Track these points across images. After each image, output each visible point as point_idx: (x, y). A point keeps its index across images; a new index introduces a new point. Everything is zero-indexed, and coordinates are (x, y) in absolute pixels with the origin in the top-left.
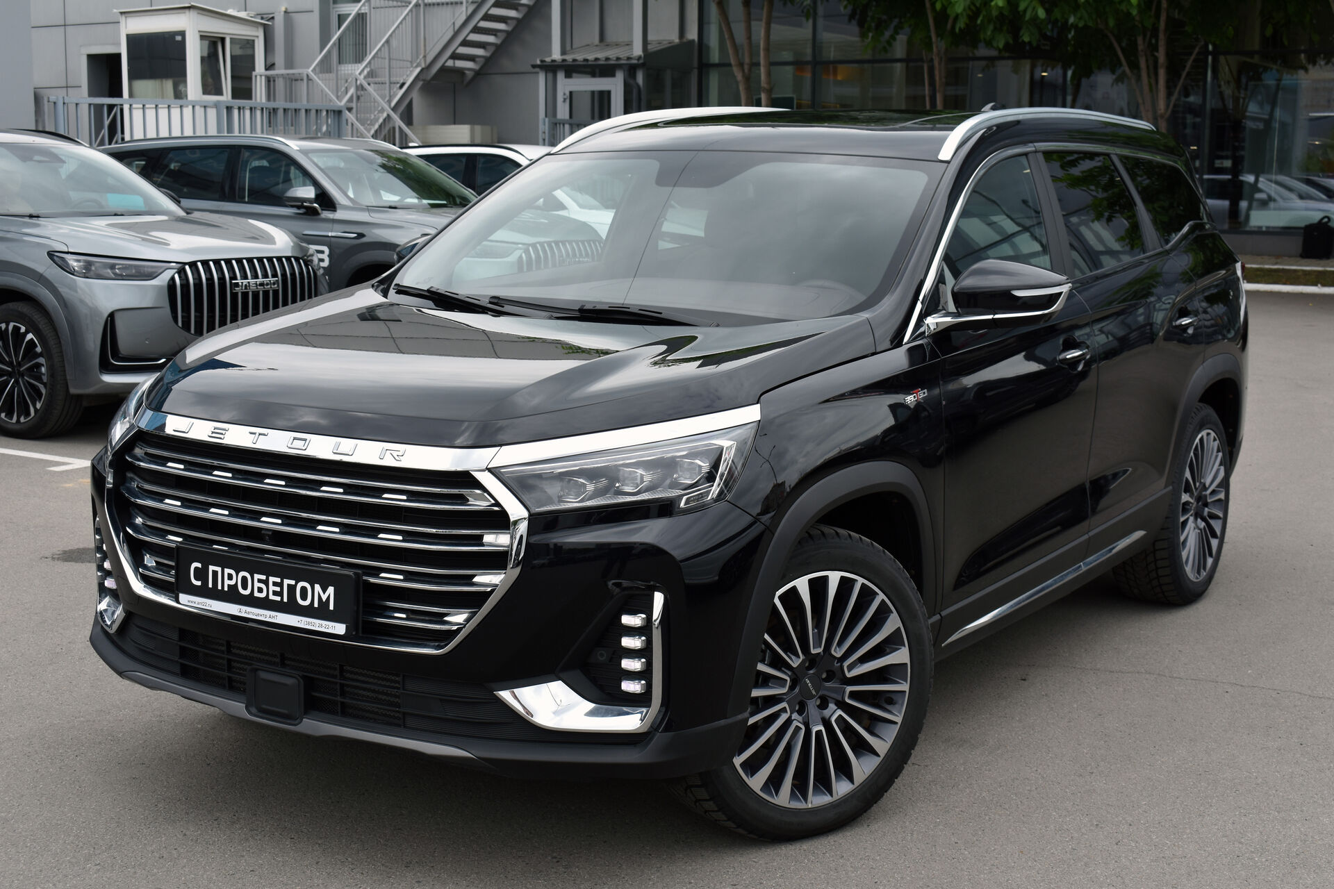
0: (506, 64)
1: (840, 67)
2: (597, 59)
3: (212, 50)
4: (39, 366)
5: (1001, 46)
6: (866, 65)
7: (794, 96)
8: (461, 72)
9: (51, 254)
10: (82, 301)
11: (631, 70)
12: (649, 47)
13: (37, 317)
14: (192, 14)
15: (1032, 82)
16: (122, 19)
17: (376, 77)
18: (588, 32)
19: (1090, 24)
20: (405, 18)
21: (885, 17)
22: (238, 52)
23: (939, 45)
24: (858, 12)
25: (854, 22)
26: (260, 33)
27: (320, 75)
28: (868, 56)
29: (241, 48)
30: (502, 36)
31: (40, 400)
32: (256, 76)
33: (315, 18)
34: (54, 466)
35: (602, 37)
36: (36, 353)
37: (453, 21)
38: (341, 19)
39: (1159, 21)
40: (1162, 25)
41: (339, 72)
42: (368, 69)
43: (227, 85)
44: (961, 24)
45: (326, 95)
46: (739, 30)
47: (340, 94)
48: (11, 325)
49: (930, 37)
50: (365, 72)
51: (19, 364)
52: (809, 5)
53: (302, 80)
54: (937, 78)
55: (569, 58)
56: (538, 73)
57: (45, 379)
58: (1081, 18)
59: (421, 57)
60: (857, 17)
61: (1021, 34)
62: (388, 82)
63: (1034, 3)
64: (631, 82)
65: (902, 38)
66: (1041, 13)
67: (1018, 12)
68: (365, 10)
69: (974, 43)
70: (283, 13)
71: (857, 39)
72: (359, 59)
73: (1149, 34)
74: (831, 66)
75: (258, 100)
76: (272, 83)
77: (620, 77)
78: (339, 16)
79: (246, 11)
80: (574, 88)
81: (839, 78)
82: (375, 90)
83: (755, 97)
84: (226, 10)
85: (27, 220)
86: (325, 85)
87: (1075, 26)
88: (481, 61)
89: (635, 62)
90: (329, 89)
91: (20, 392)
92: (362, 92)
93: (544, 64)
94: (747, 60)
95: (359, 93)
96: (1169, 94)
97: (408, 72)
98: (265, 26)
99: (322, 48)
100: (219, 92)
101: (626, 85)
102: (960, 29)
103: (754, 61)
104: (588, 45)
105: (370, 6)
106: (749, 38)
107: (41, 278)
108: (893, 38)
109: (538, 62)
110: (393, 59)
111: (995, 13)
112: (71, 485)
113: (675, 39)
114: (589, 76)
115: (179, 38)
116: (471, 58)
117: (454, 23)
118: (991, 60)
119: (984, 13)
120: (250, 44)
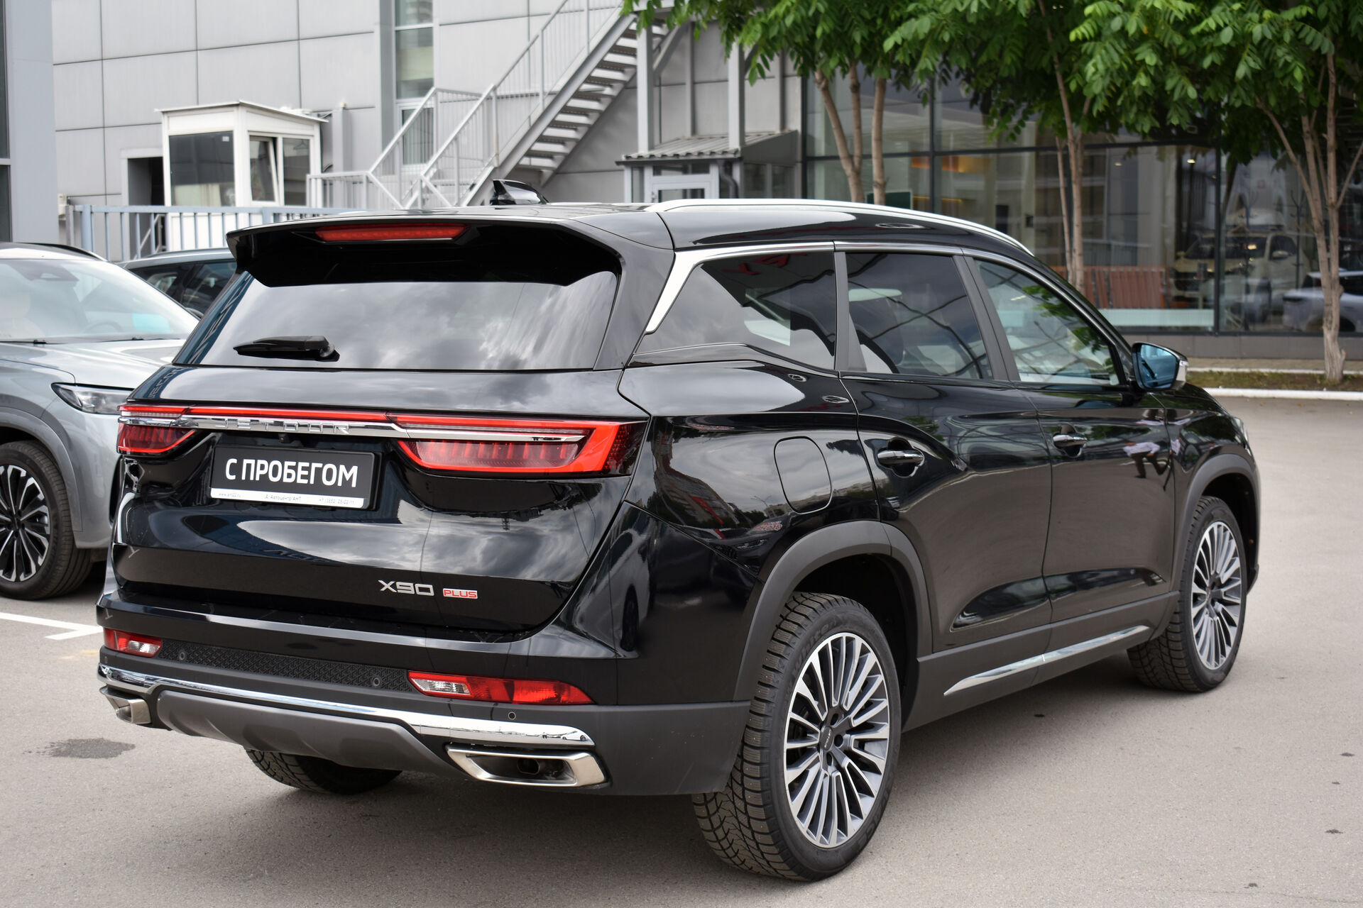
0: (588, 161)
1: (962, 157)
2: (688, 154)
3: (263, 152)
4: (41, 515)
5: (1146, 129)
6: (991, 156)
7: (911, 191)
8: (537, 171)
9: (55, 387)
10: (90, 440)
11: (727, 165)
12: (747, 140)
13: (39, 459)
14: (241, 112)
15: (1180, 172)
16: (164, 119)
17: (443, 178)
18: (677, 124)
19: (1249, 104)
20: (475, 113)
21: (1011, 101)
22: (292, 153)
23: (1074, 131)
24: (981, 95)
25: (977, 108)
26: (316, 132)
27: (382, 177)
28: (992, 145)
29: (294, 148)
30: (583, 130)
31: (42, 555)
32: (310, 179)
33: (376, 115)
34: (54, 633)
35: (694, 130)
36: (38, 500)
37: (528, 115)
38: (405, 114)
39: (1327, 100)
40: (1331, 103)
41: (403, 174)
42: (435, 170)
43: (279, 189)
44: (1099, 107)
45: (388, 199)
46: (847, 119)
47: (403, 197)
48: (11, 468)
49: (1064, 122)
50: (431, 173)
51: (19, 514)
52: (926, 89)
53: (361, 182)
54: (1073, 168)
55: (658, 153)
56: (622, 170)
57: (48, 530)
58: (1238, 97)
59: (494, 154)
60: (980, 102)
61: (1169, 115)
62: (456, 183)
63: (1183, 80)
64: (727, 178)
65: (1031, 124)
66: (1192, 93)
67: (1166, 92)
68: (431, 104)
69: (1115, 128)
70: (341, 110)
71: (981, 126)
72: (424, 158)
73: (1315, 113)
74: (951, 157)
75: (313, 206)
76: (328, 186)
77: (714, 172)
78: (403, 111)
79: (301, 107)
80: (662, 187)
81: (961, 170)
82: (442, 193)
83: (867, 193)
84: (279, 107)
85: (31, 347)
86: (388, 188)
87: (1229, 107)
88: (560, 159)
89: (730, 156)
90: (392, 193)
91: (20, 545)
92: (428, 195)
93: (630, 160)
94: (857, 152)
95: (424, 196)
96: (1339, 182)
97: (479, 173)
98: (321, 124)
99: (384, 145)
100: (269, 196)
101: (721, 181)
102: (1098, 112)
103: (865, 152)
104: (678, 139)
105: (436, 100)
106: (859, 127)
107: (44, 415)
108: (1022, 123)
109: (623, 159)
110: (462, 158)
111: (1137, 93)
112: (70, 657)
113: (777, 131)
114: (680, 173)
115: (226, 139)
116: (549, 155)
117: (529, 117)
118: (1134, 146)
119: (1126, 93)
120: (304, 144)
